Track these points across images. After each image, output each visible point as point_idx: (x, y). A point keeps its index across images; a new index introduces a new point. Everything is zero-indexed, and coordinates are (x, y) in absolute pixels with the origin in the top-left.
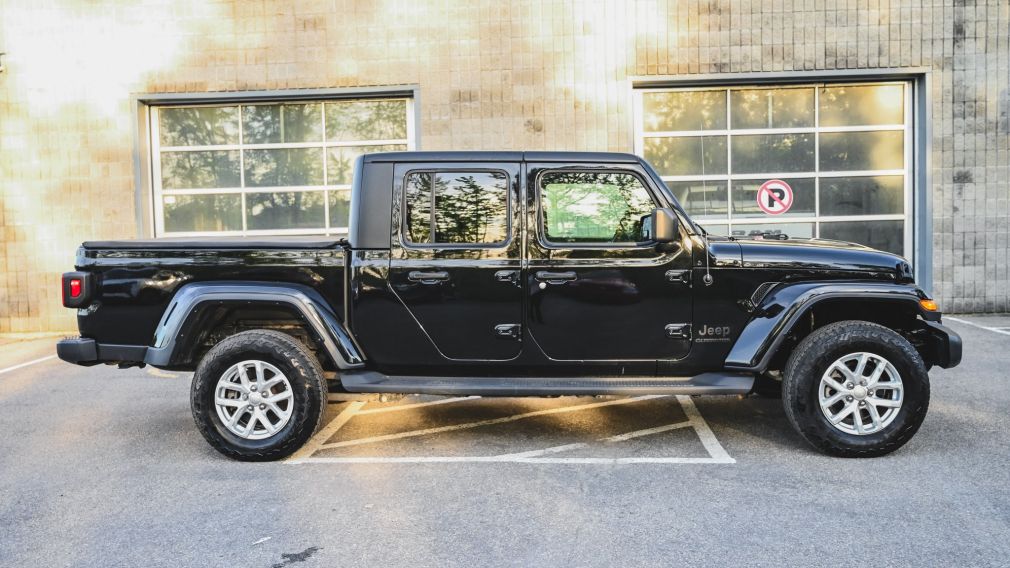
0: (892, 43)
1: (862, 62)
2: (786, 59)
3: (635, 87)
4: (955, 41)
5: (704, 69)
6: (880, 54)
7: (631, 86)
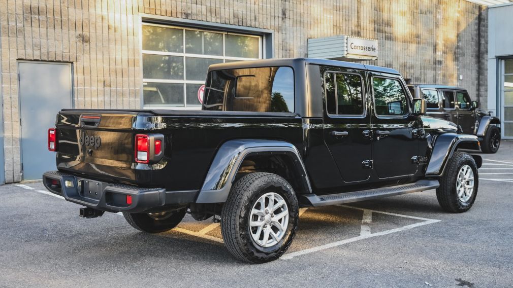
0: (260, 15)
1: (249, 23)
2: (217, 16)
3: (143, 21)
4: (283, 19)
5: (179, 15)
6: (255, 20)
7: (140, 20)
